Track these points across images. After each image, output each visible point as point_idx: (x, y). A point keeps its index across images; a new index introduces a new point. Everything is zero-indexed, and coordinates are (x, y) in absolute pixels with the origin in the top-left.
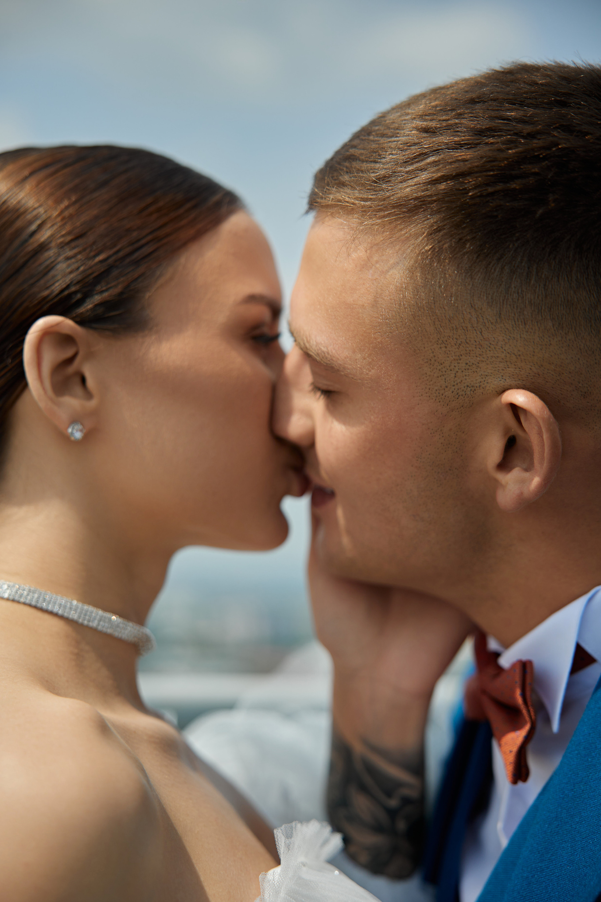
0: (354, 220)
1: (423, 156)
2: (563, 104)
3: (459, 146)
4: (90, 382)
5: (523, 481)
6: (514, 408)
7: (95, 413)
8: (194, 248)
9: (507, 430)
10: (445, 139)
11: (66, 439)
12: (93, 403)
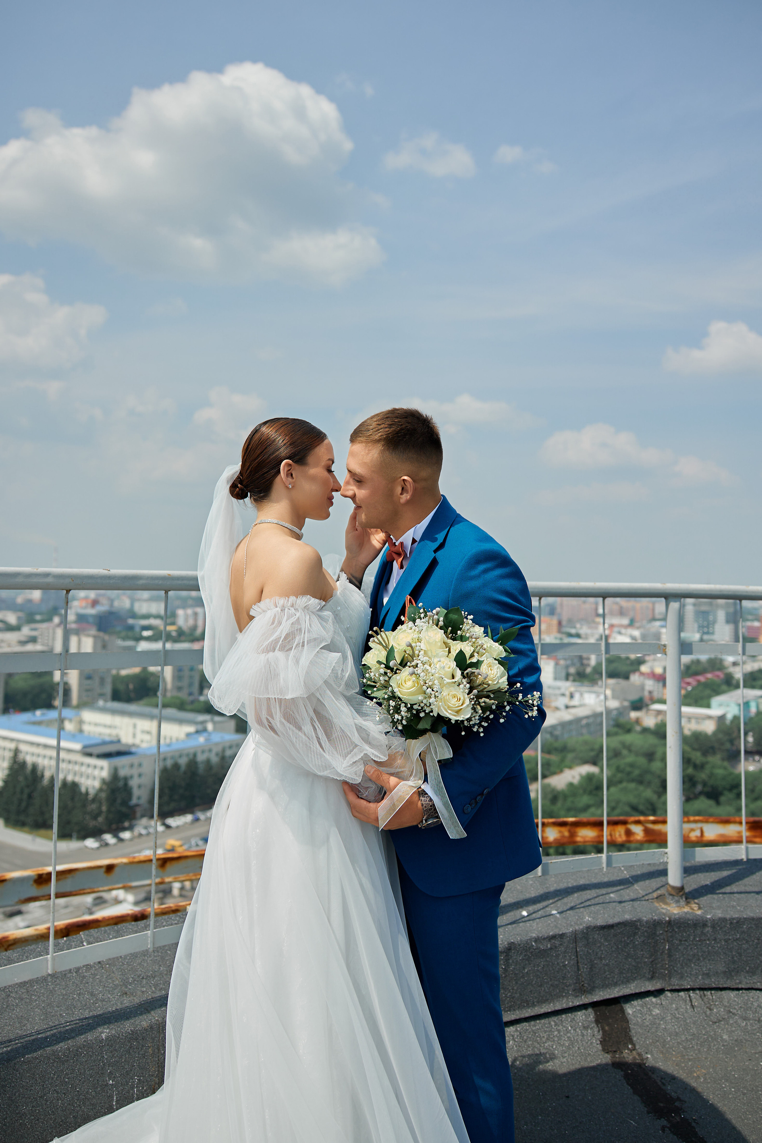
0: (364, 444)
1: (378, 430)
2: (406, 418)
3: (386, 427)
4: (294, 475)
5: (407, 496)
6: (404, 480)
7: (294, 482)
8: (318, 447)
9: (402, 486)
10: (382, 426)
11: (287, 488)
12: (294, 480)
